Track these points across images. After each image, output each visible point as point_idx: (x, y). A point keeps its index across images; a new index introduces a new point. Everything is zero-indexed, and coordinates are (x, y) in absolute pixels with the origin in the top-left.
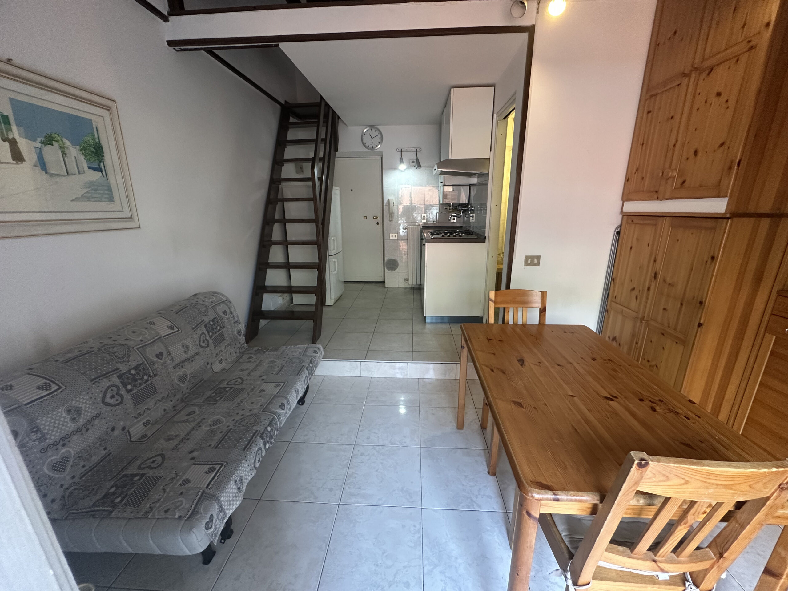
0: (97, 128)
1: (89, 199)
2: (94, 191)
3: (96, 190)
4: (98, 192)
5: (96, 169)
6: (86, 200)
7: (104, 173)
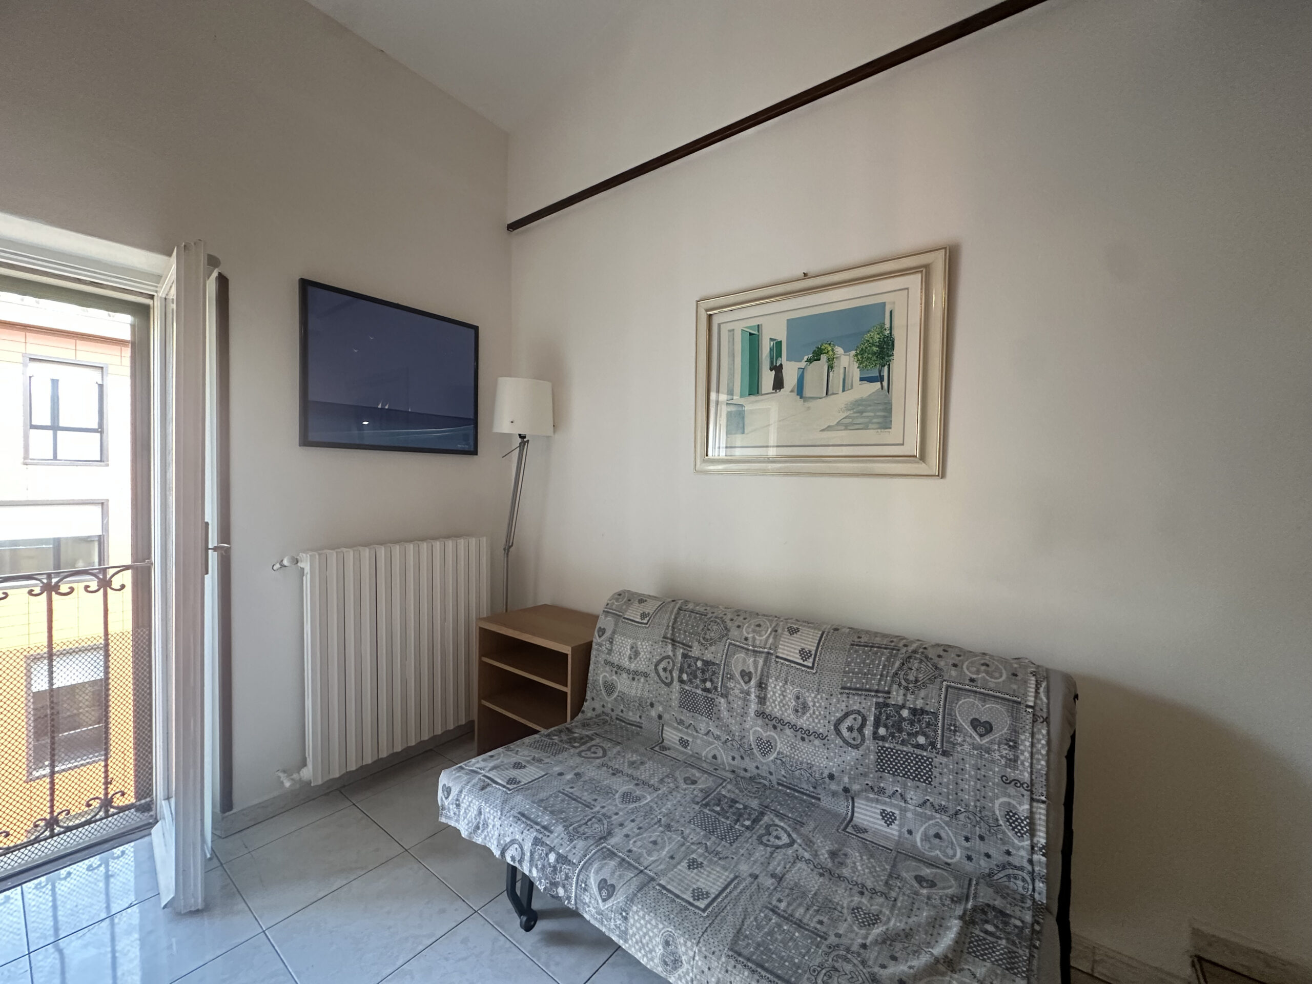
0: (891, 312)
1: (846, 427)
2: (858, 414)
3: (861, 412)
4: (865, 414)
5: (871, 380)
6: (843, 428)
7: (885, 383)
